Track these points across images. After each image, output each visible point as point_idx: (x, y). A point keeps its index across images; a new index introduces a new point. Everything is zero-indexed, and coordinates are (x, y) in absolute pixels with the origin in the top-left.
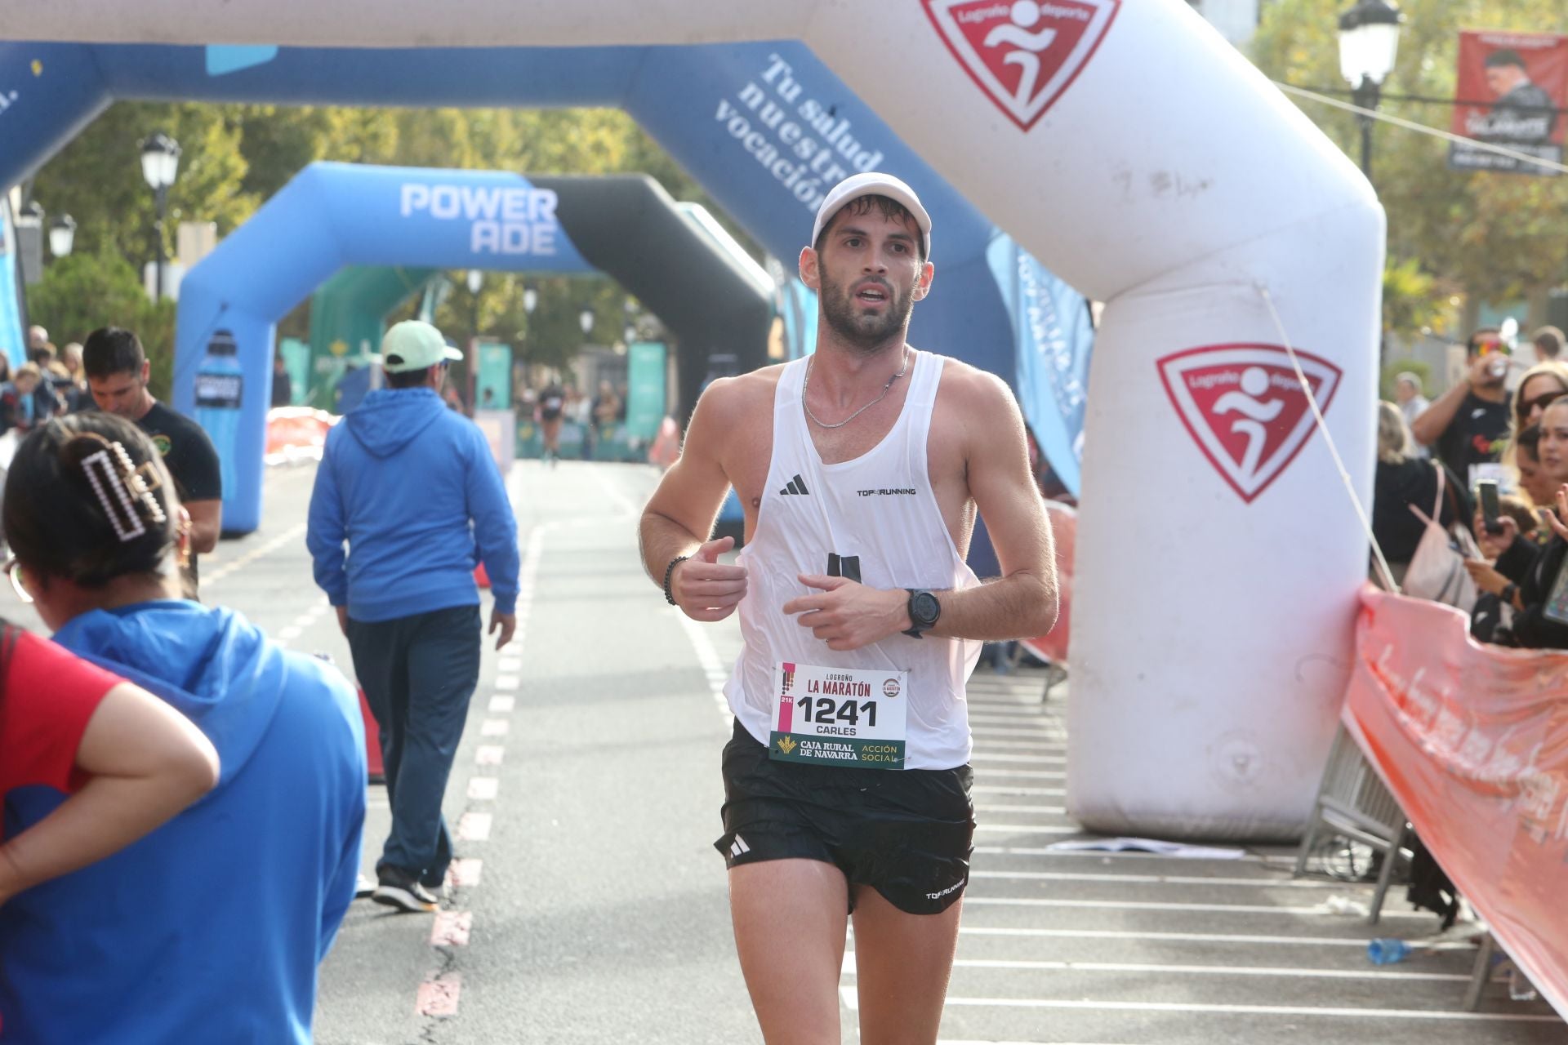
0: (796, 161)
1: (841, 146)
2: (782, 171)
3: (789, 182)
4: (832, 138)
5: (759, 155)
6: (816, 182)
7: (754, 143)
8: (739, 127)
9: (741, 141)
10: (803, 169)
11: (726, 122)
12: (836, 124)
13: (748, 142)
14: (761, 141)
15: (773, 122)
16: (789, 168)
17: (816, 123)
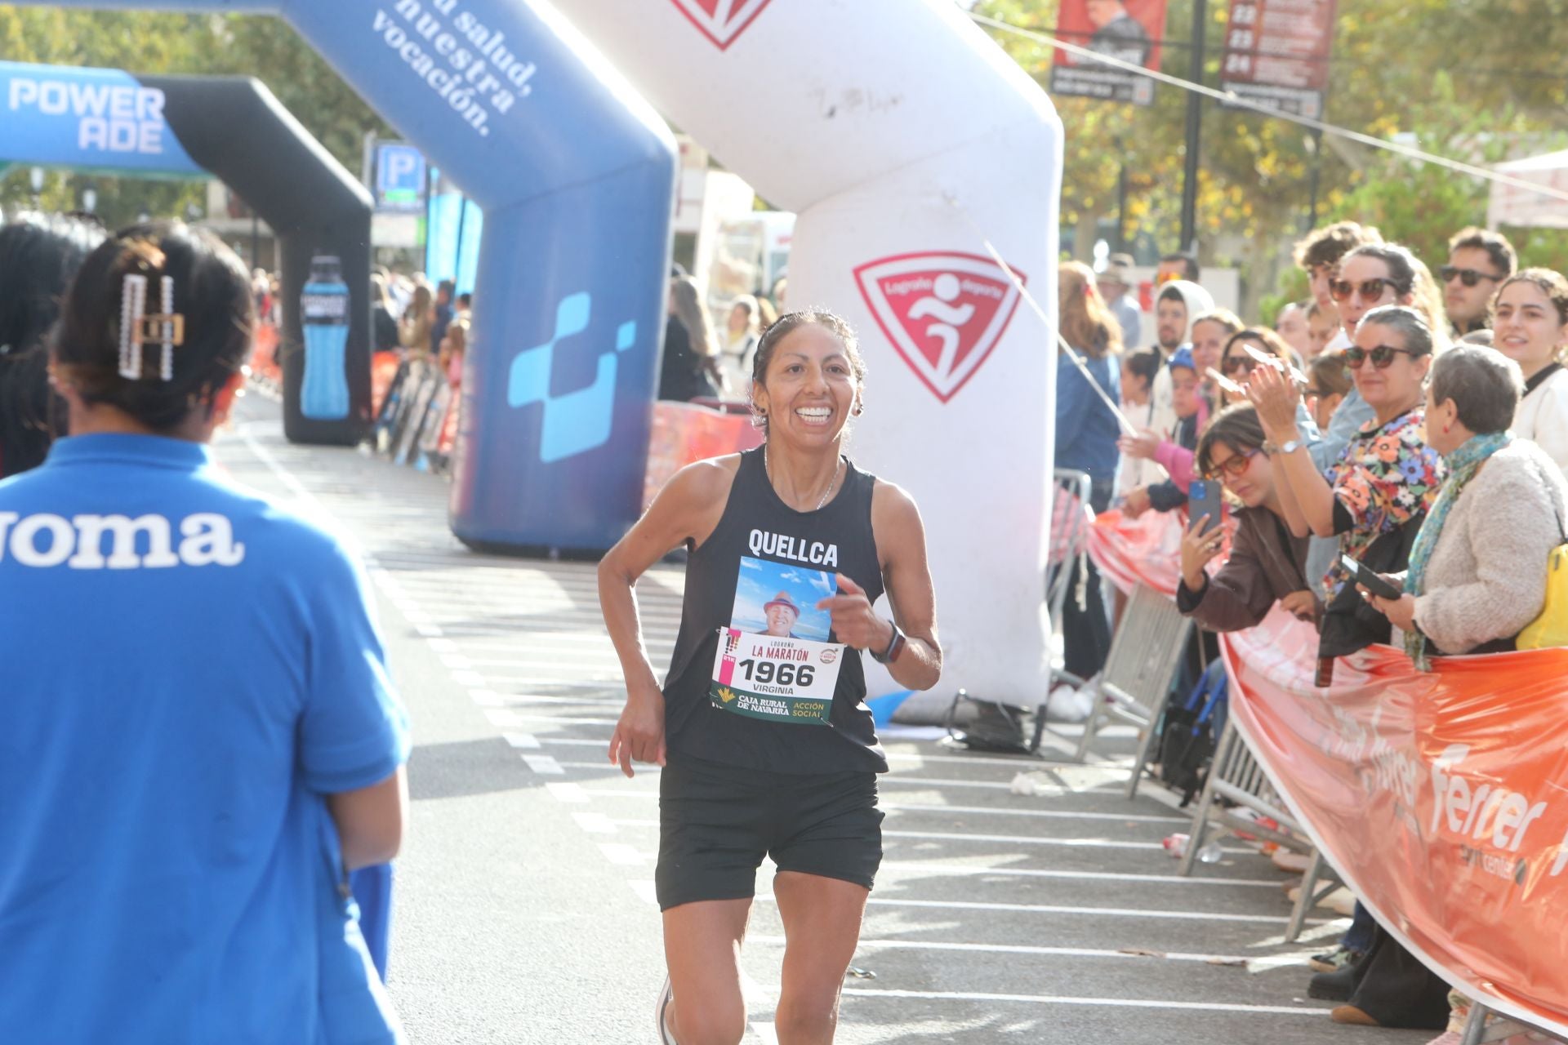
0: (451, 71)
1: (495, 58)
2: (438, 80)
3: (444, 92)
4: (487, 50)
5: (415, 64)
6: (471, 92)
7: (410, 53)
8: (395, 37)
9: (397, 51)
10: (458, 79)
11: (382, 32)
12: (492, 36)
13: (404, 53)
14: (417, 51)
15: (428, 34)
16: (444, 78)
17: (471, 35)
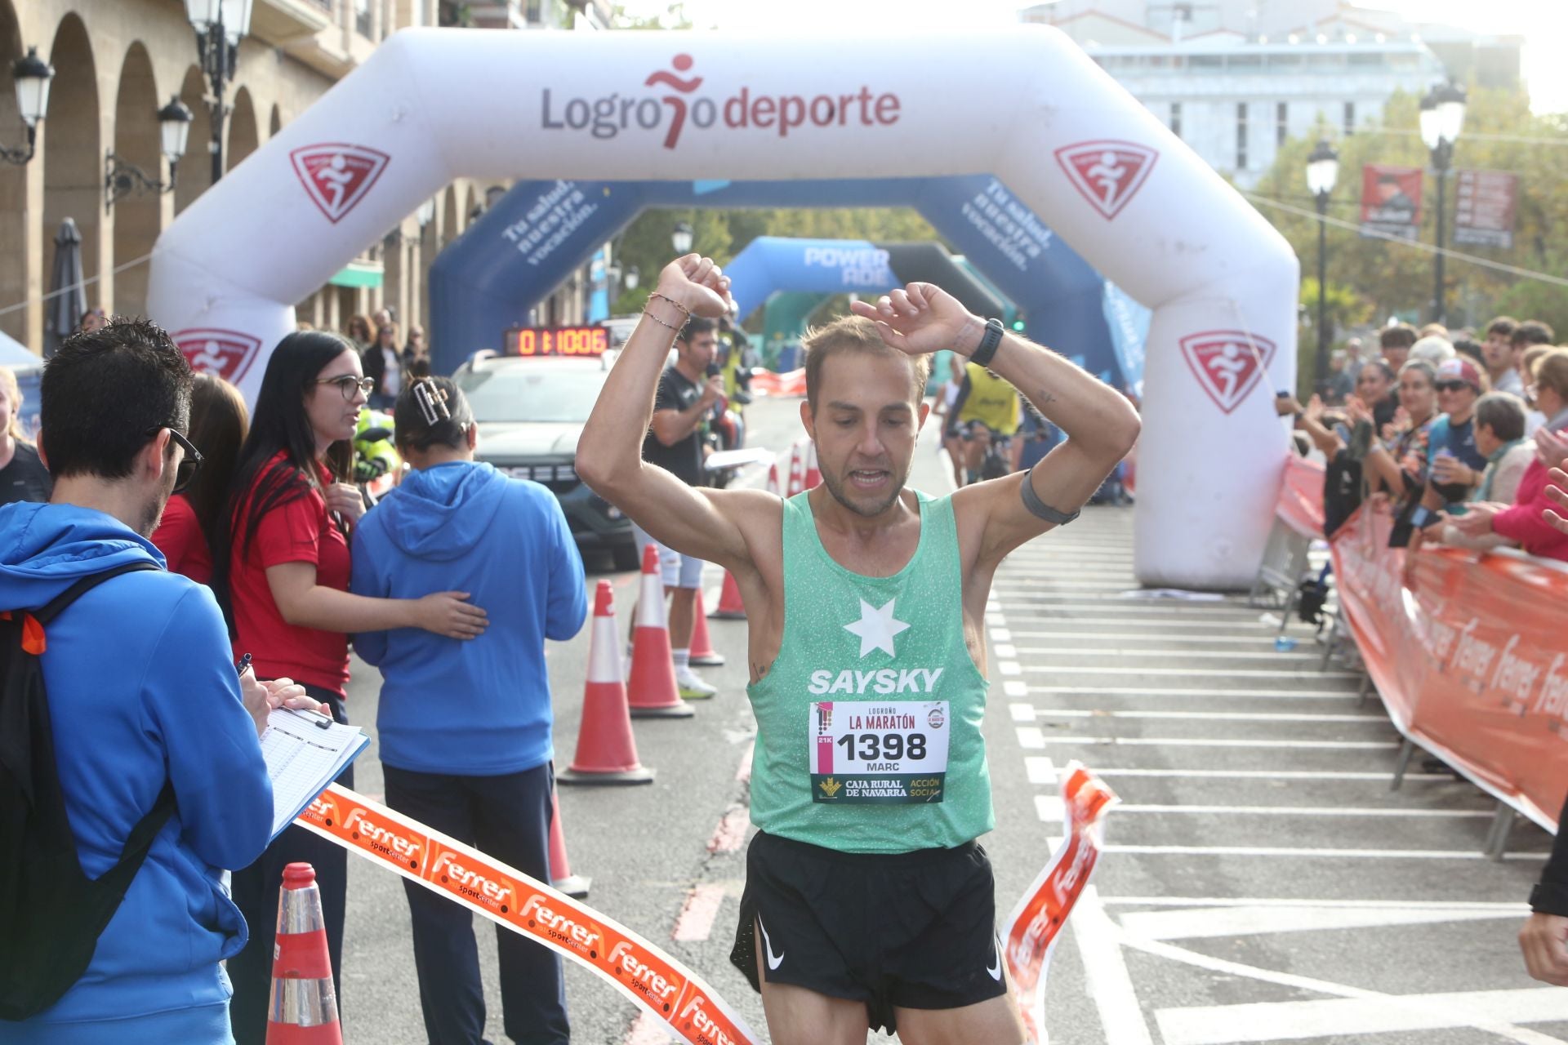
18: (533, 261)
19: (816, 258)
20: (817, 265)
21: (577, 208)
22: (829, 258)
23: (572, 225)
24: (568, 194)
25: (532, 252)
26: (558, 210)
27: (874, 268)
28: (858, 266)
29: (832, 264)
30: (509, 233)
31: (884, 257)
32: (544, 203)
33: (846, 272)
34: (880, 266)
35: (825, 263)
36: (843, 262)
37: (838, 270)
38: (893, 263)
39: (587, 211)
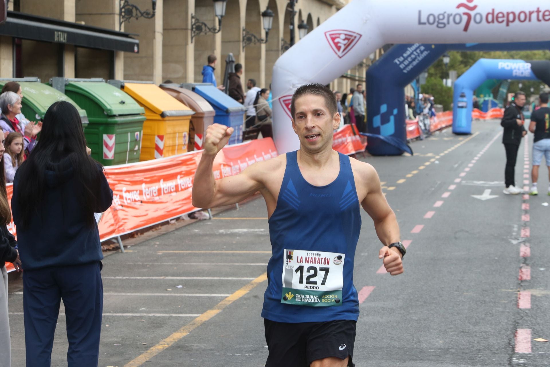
18: (405, 71)
19: (503, 66)
20: (503, 69)
21: (422, 52)
22: (508, 66)
23: (420, 58)
24: (418, 47)
25: (405, 68)
26: (415, 53)
27: (525, 70)
28: (519, 69)
29: (509, 68)
30: (396, 61)
31: (528, 66)
32: (410, 50)
33: (514, 71)
34: (527, 69)
35: (506, 68)
36: (513, 68)
37: (511, 71)
38: (532, 68)
39: (425, 53)
